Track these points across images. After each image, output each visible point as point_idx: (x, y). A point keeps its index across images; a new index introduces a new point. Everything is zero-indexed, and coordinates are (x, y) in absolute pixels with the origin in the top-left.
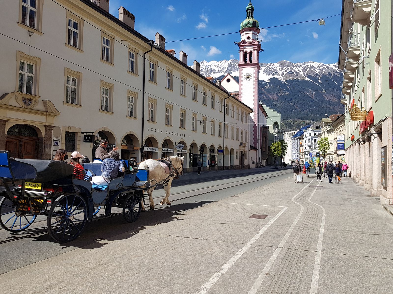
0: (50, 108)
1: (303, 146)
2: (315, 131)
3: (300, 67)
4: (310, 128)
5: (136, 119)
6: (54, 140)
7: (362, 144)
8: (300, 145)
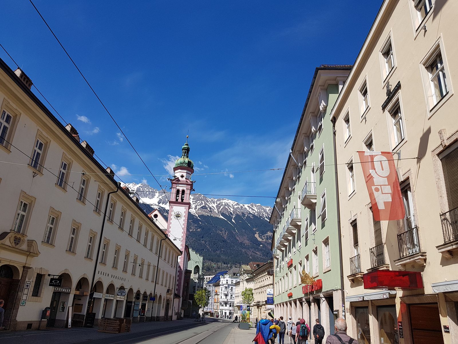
0: (33, 248)
1: (218, 295)
2: (232, 278)
3: (214, 203)
4: (227, 274)
5: (91, 261)
6: (27, 282)
7: (305, 303)
8: (215, 293)
